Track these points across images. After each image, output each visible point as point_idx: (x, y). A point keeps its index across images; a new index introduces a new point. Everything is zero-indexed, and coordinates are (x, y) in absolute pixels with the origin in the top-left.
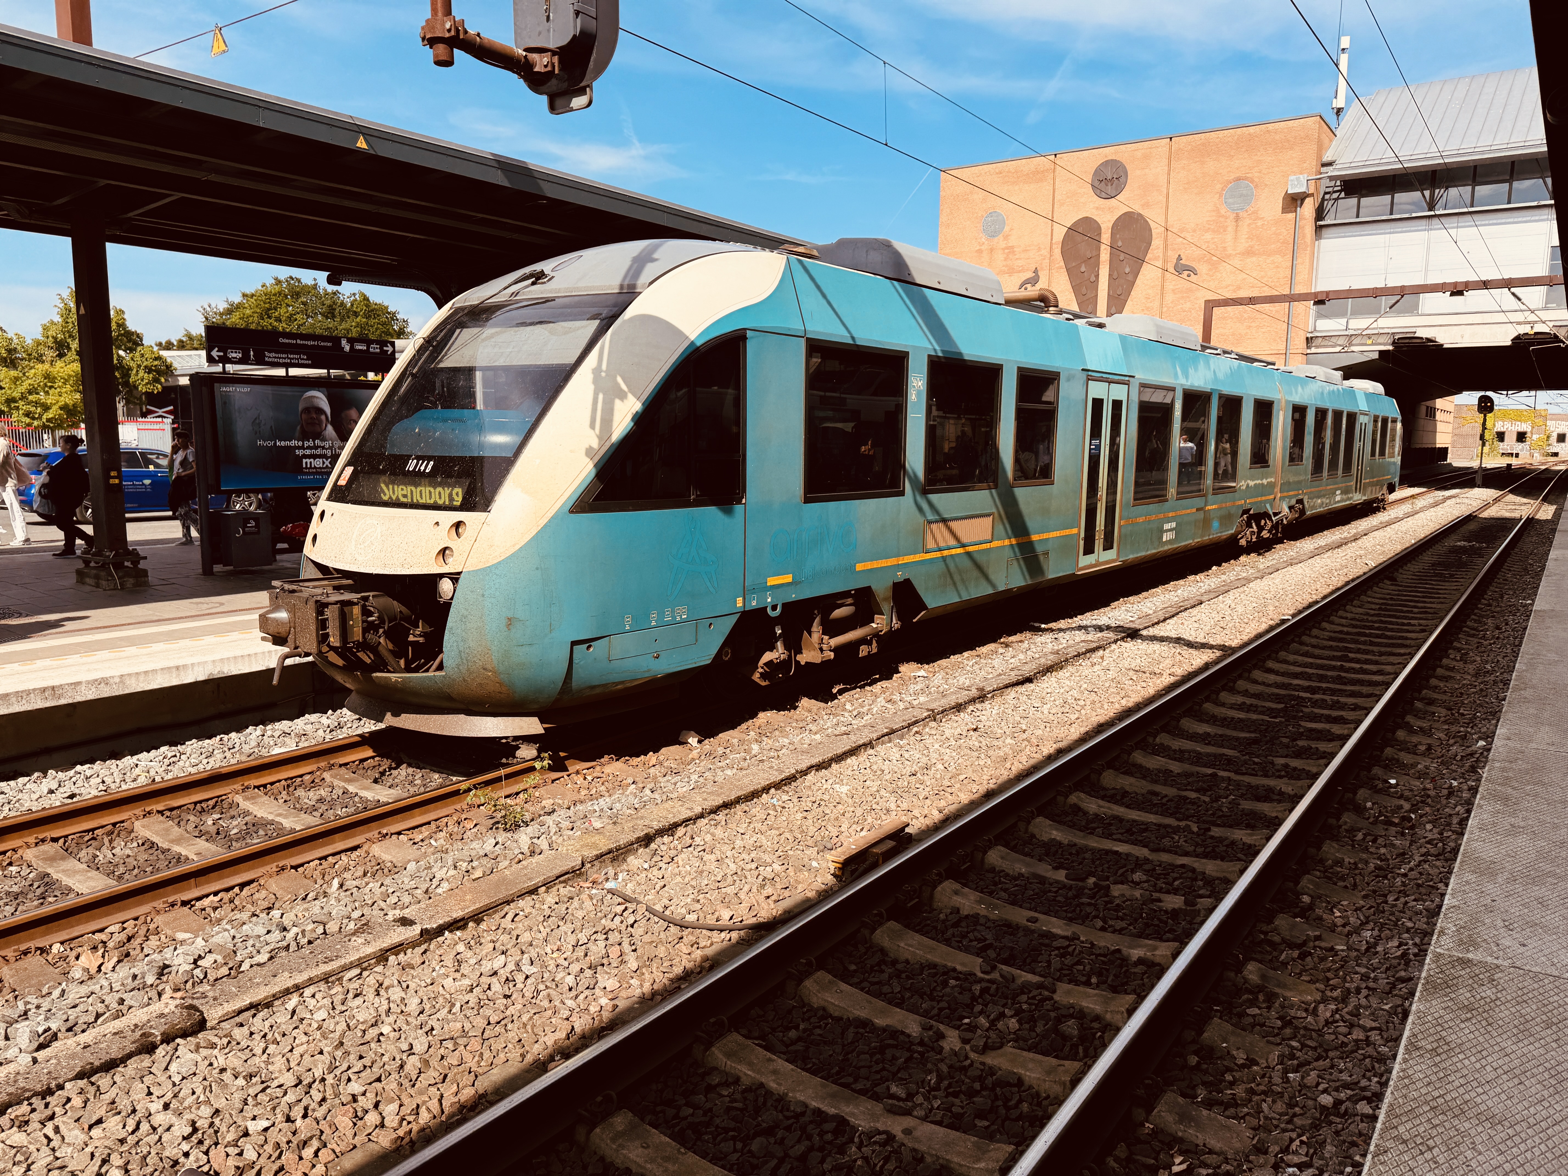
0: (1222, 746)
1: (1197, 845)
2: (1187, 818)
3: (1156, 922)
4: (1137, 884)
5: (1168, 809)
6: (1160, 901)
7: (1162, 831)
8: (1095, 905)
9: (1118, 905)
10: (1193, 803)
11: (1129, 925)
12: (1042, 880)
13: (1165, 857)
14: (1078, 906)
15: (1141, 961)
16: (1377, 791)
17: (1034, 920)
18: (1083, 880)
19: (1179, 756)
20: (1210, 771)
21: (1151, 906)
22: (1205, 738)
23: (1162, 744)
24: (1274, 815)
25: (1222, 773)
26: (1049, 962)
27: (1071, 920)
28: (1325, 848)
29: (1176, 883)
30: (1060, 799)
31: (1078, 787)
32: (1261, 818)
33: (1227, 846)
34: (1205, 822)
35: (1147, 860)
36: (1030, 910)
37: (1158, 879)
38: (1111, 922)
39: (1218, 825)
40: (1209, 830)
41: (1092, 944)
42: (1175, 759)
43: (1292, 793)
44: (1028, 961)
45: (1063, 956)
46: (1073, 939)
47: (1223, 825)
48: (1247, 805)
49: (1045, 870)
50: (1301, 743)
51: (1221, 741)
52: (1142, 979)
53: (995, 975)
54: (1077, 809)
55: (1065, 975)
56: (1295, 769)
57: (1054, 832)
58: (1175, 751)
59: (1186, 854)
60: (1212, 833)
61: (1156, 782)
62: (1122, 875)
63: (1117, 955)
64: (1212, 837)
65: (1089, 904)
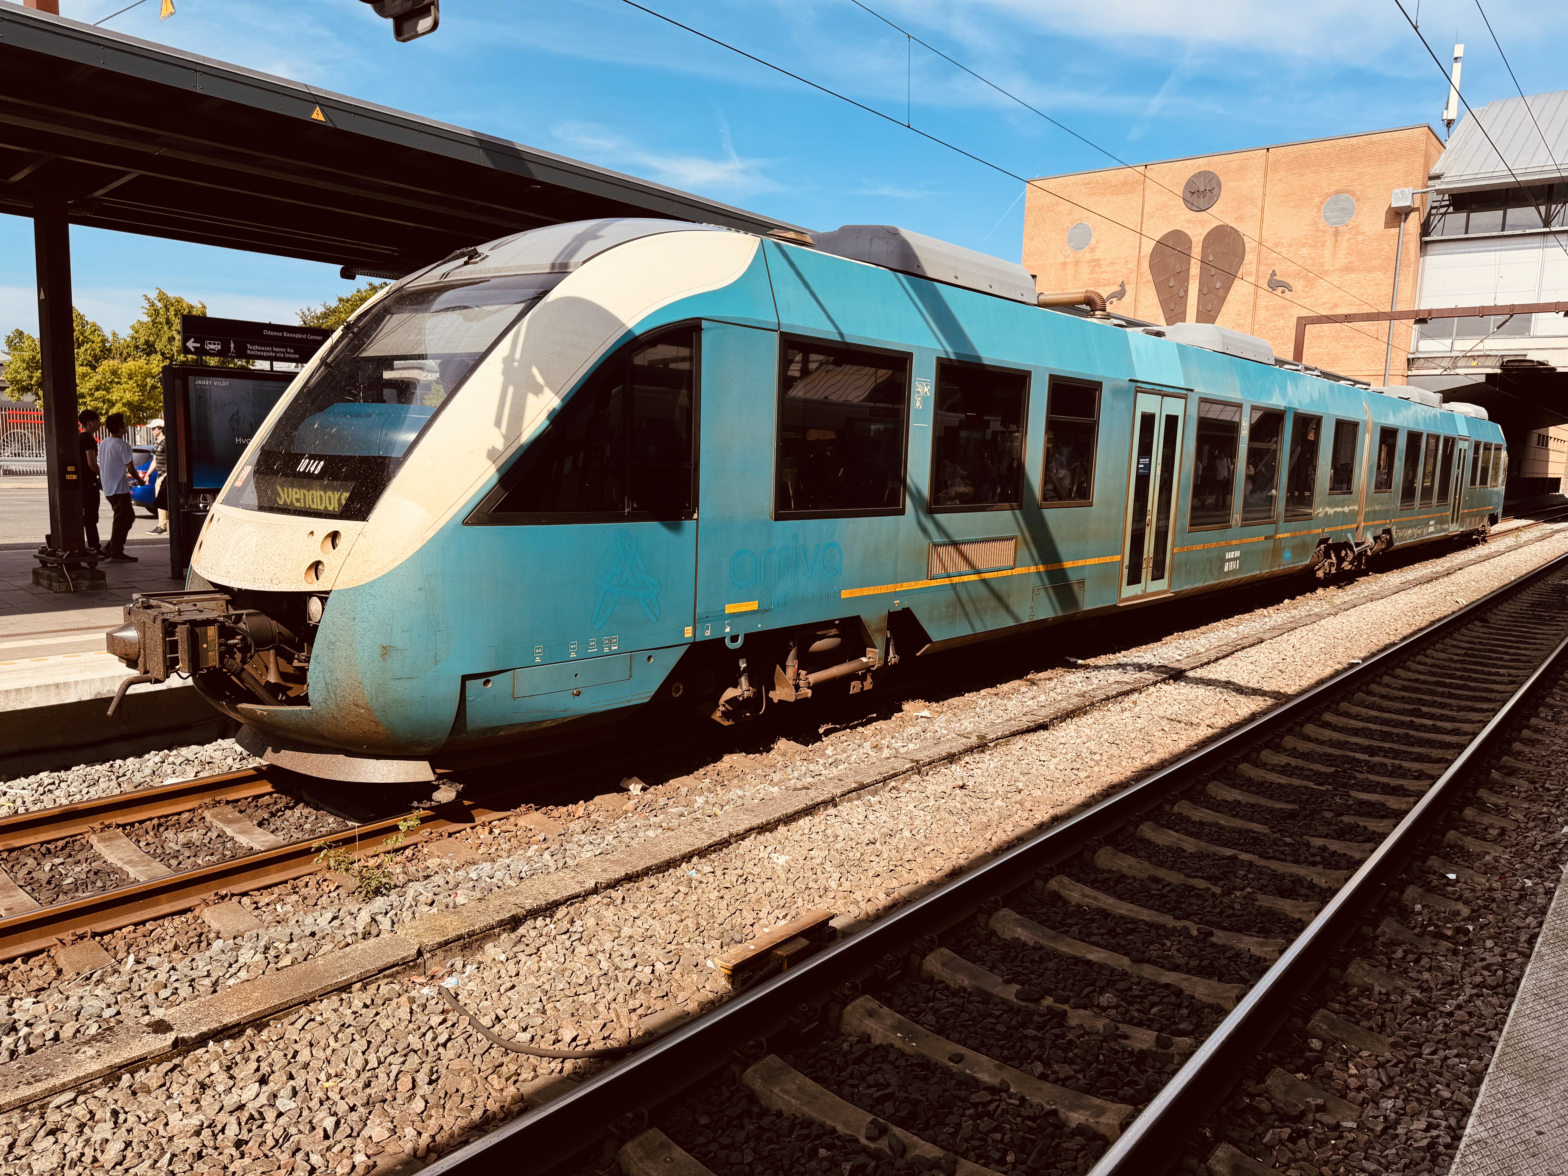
0: (1251, 820)
1: (1192, 955)
2: (1188, 916)
3: (1115, 1069)
4: (1104, 1009)
5: (1167, 902)
6: (1126, 1037)
7: (1153, 933)
8: (1041, 1039)
9: (1070, 1042)
10: (1199, 896)
11: (1077, 1072)
12: (987, 998)
13: (1148, 971)
14: (1020, 1039)
15: (1080, 1130)
16: (1430, 889)
17: (961, 1058)
18: (1037, 1001)
19: (1196, 830)
20: (1229, 852)
21: (1113, 1044)
22: (1233, 809)
23: (1180, 814)
24: (1297, 916)
25: (1245, 856)
26: (958, 1126)
27: (1005, 1060)
28: (1352, 969)
29: (1154, 1010)
30: (1039, 883)
31: (1063, 869)
32: (1280, 920)
33: (1229, 958)
34: (1208, 923)
35: (1125, 975)
36: (958, 1042)
37: (1130, 1004)
38: (1056, 1067)
39: (1225, 929)
40: (1211, 934)
41: (1023, 1100)
42: (1191, 835)
43: (1325, 886)
44: (932, 1122)
45: (980, 1116)
46: (1002, 1090)
47: (1231, 929)
48: (1265, 901)
49: (993, 983)
50: (1346, 819)
51: (1252, 812)
52: (1076, 1159)
53: (883, 1144)
54: (1057, 898)
55: (974, 1148)
56: (1334, 853)
57: (1019, 930)
58: (1194, 822)
59: (1176, 968)
60: (1214, 939)
61: (1161, 864)
62: (1087, 996)
63: (1051, 1120)
64: (1213, 945)
65: (1034, 1038)
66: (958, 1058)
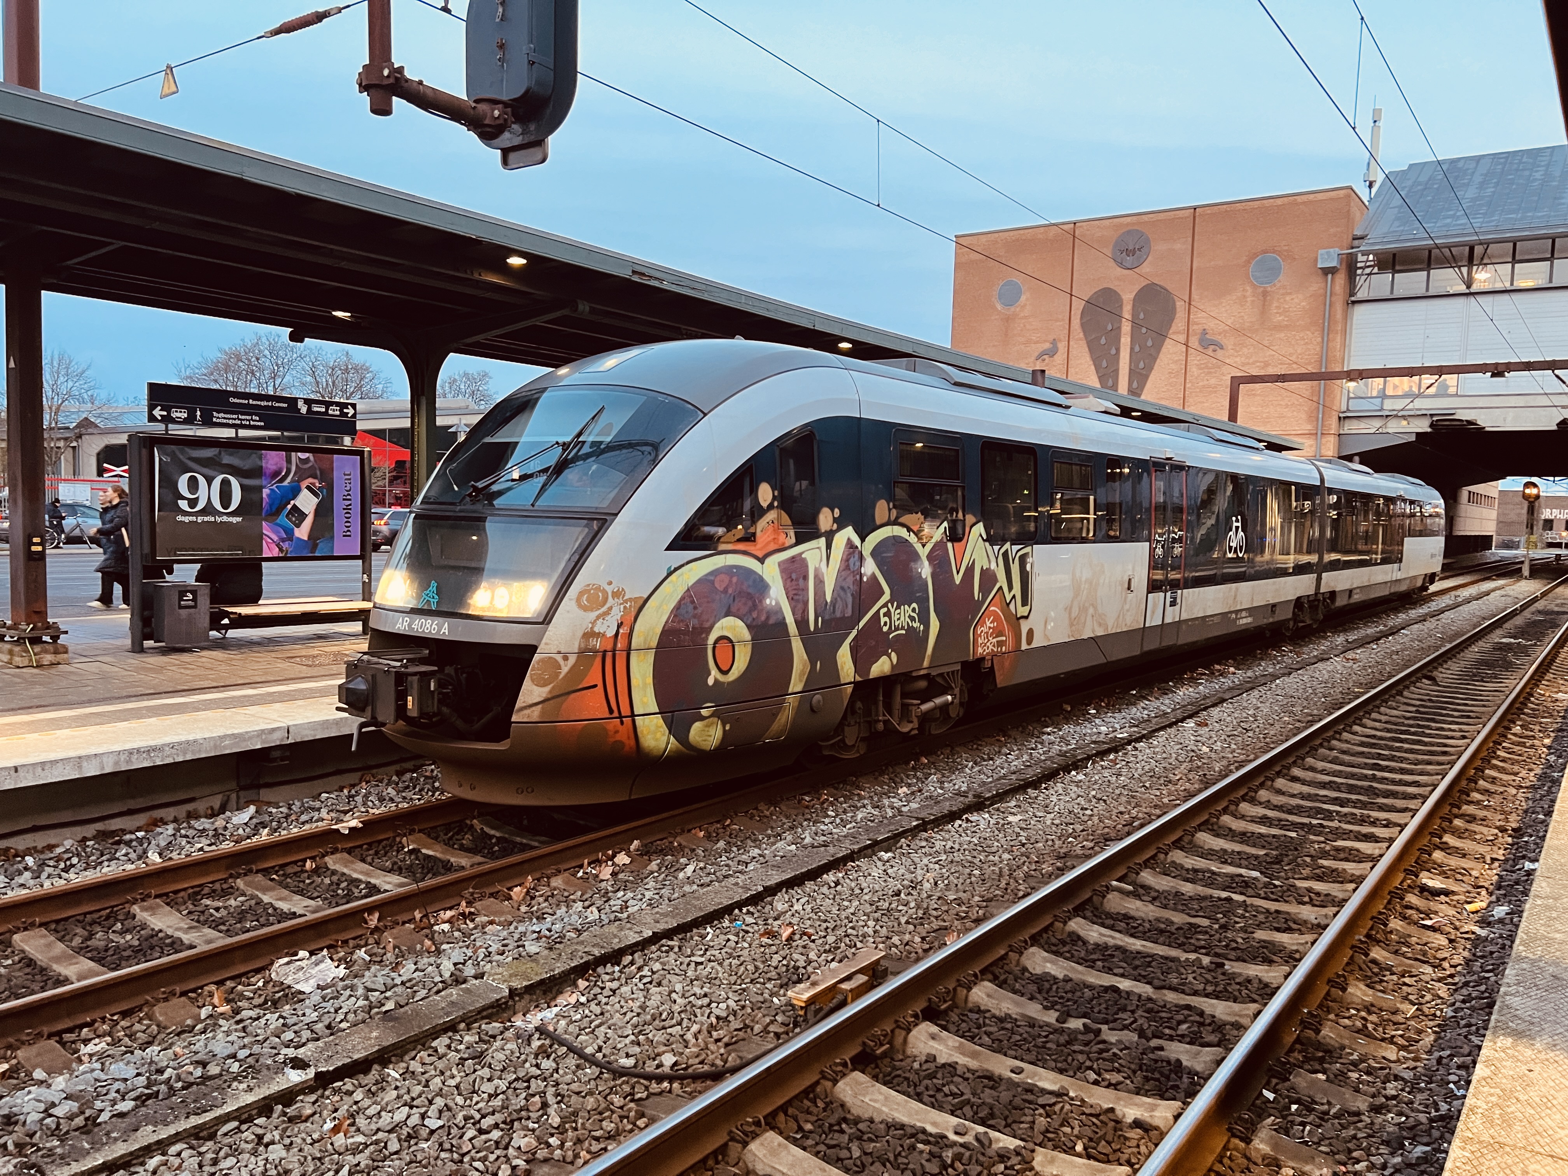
0: (1240, 866)
1: (1207, 982)
2: (1197, 950)
3: (1157, 1075)
5: (1176, 938)
6: (1161, 1049)
7: (1169, 964)
8: (1088, 1053)
9: (1114, 1054)
10: (1203, 933)
11: (1126, 1078)
12: (1031, 1022)
13: (1171, 997)
14: (1069, 1054)
15: (1137, 1124)
17: (1020, 1071)
19: (1191, 876)
20: (1224, 894)
21: (1151, 1056)
22: (1221, 856)
23: (1173, 862)
24: (1294, 948)
25: (1239, 898)
26: (1032, 1123)
27: (1061, 1071)
28: (1350, 990)
29: (1182, 1028)
30: (1058, 925)
31: (1078, 911)
32: (1281, 951)
33: (1241, 984)
34: (1217, 955)
35: (1150, 999)
36: (1016, 1058)
38: (1105, 1075)
39: (1232, 960)
40: (1222, 964)
41: (1082, 1101)
42: (1187, 880)
43: (1315, 922)
44: (1009, 1121)
45: (1048, 1115)
46: (1062, 1095)
47: (1238, 959)
48: (1264, 935)
49: (1034, 1010)
50: (1326, 863)
51: (1240, 859)
52: (1138, 1146)
53: (970, 1138)
54: (1077, 937)
55: (1049, 1140)
56: (1320, 894)
57: (1048, 965)
58: (1187, 870)
59: (1195, 993)
60: (1224, 969)
61: (1165, 907)
63: (1110, 1115)
64: (1225, 974)
65: (1081, 1052)
66: (1018, 1071)
